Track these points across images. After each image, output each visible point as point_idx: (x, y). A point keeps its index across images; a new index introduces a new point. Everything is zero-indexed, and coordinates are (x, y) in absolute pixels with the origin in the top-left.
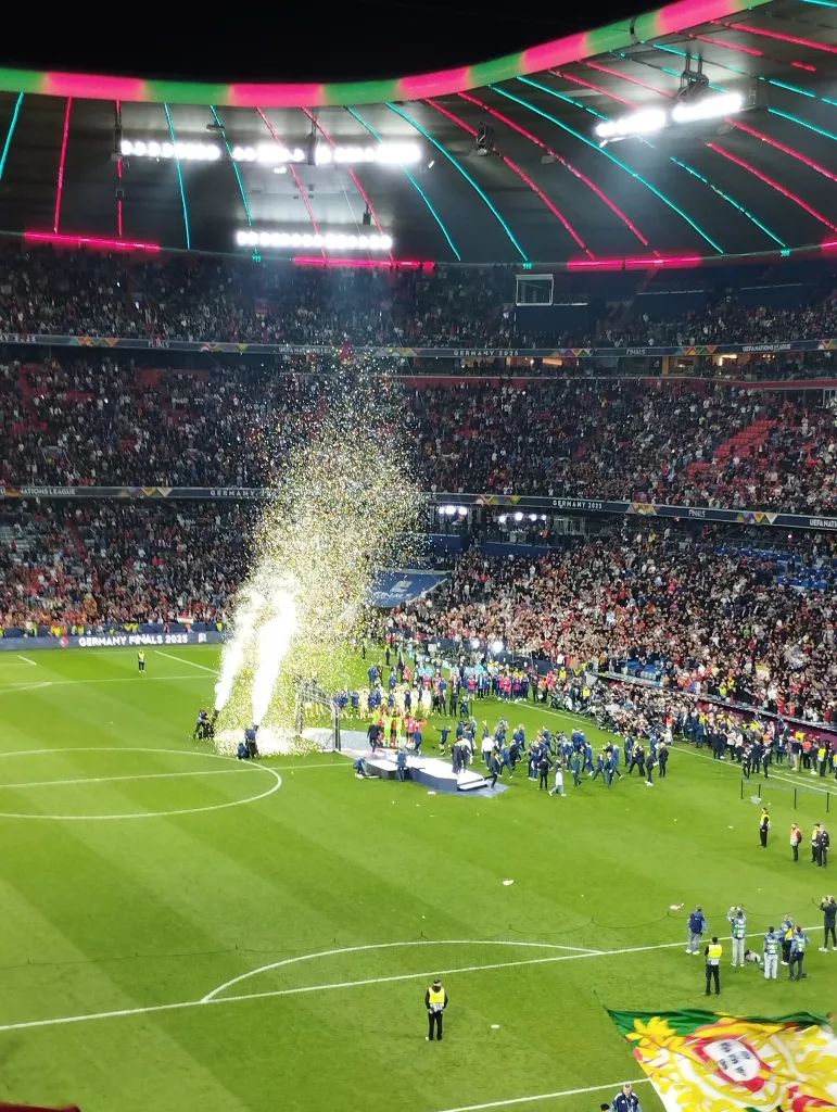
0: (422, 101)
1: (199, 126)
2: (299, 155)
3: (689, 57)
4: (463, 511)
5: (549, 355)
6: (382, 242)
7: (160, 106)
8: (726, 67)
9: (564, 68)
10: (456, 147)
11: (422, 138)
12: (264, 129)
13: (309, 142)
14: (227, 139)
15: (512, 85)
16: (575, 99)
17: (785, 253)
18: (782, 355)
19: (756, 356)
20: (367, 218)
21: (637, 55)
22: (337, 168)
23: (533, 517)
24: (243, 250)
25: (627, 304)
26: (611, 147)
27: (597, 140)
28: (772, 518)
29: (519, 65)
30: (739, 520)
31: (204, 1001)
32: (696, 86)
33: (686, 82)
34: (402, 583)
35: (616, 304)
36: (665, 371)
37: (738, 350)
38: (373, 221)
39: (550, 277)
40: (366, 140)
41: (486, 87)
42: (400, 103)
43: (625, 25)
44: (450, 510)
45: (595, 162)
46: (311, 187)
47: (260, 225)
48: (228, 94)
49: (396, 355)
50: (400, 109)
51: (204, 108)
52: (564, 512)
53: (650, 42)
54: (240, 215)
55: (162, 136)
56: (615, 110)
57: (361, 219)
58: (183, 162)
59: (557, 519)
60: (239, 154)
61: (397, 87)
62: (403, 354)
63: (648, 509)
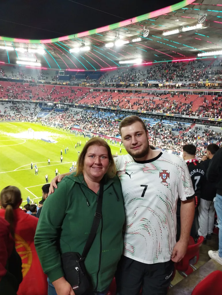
0: (44, 44)
1: (10, 44)
2: (26, 50)
3: (82, 41)
4: (52, 104)
5: (64, 82)
6: (39, 65)
7: (4, 41)
8: (88, 43)
9: (65, 41)
10: (50, 51)
11: (45, 50)
12: (20, 46)
13: (27, 48)
14: (15, 47)
15: (57, 42)
16: (67, 46)
17: (96, 70)
18: (95, 84)
19: (92, 84)
20: (37, 61)
21: (75, 40)
22: (32, 53)
23: (62, 105)
24: (18, 64)
25: (74, 76)
26: (72, 53)
27: (70, 52)
28: (93, 106)
29: (58, 40)
30: (89, 107)
31: (14, 171)
32: (83, 45)
33: (82, 45)
34: (43, 114)
35: (73, 76)
36: (80, 86)
37: (89, 83)
38: (38, 61)
39: (63, 71)
40: (36, 49)
41: (53, 43)
42: (41, 44)
43: (73, 35)
44: (49, 104)
45: (70, 55)
46: (28, 55)
47: (20, 60)
48: (14, 40)
49: (41, 81)
50: (41, 45)
51: (11, 42)
52: (66, 105)
53: (77, 38)
54: (17, 59)
55: (4, 45)
56: (72, 48)
57: (36, 61)
58: (8, 50)
59: (65, 106)
60: (17, 49)
61: (40, 41)
62: (43, 81)
63: (77, 105)
